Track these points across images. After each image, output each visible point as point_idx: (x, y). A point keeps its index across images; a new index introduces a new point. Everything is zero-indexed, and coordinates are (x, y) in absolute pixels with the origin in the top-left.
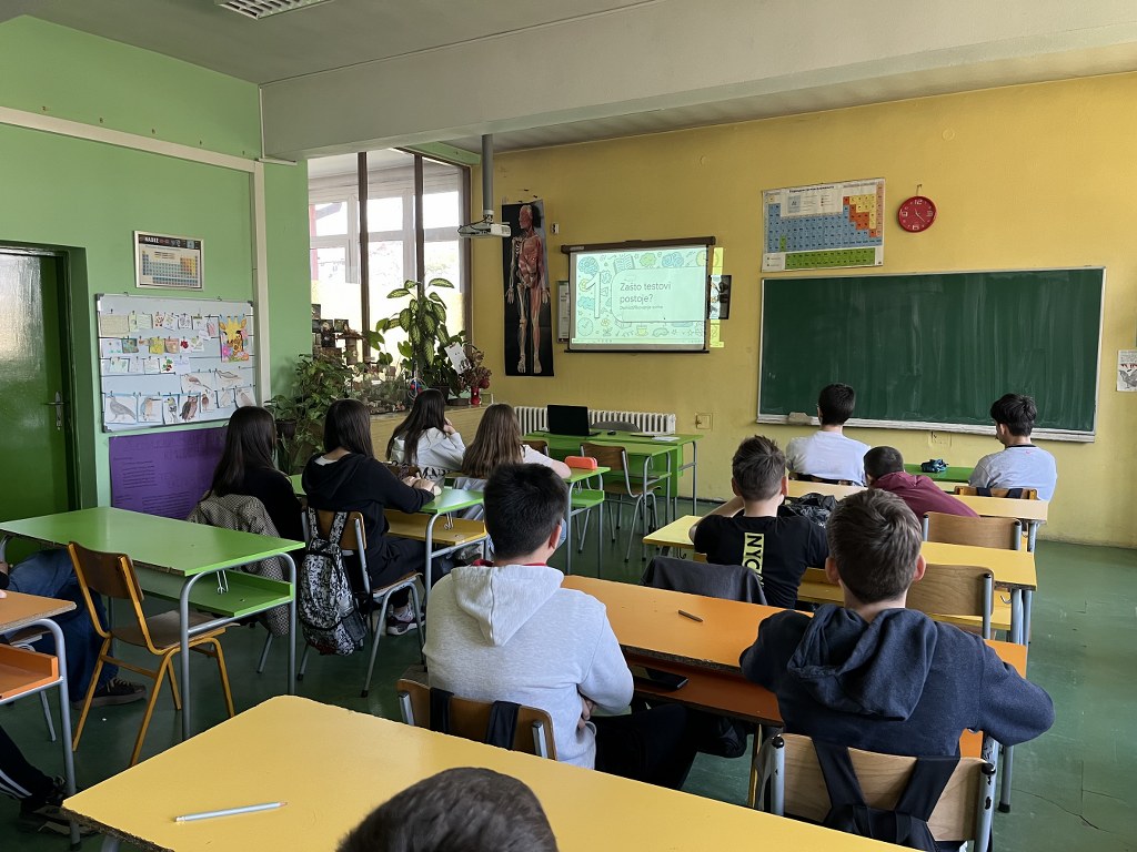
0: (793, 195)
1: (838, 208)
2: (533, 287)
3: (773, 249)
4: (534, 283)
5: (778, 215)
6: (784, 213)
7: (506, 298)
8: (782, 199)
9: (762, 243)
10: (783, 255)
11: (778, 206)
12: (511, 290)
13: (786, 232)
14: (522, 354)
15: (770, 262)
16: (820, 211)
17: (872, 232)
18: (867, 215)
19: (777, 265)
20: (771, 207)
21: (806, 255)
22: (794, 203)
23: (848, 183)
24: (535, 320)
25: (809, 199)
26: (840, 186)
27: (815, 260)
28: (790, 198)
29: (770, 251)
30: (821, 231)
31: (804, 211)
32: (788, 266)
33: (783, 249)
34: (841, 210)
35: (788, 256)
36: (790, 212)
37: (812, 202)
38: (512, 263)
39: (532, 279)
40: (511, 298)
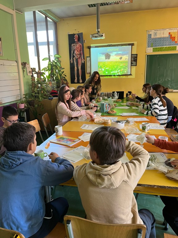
0: (155, 31)
1: (167, 35)
2: (79, 58)
3: (149, 46)
4: (79, 57)
5: (151, 37)
6: (152, 37)
7: (70, 62)
8: (152, 33)
9: (146, 45)
10: (152, 48)
11: (151, 35)
12: (72, 59)
13: (152, 42)
14: (76, 77)
15: (148, 50)
16: (162, 36)
17: (176, 42)
18: (175, 37)
19: (150, 51)
20: (149, 35)
21: (158, 48)
22: (155, 34)
23: (170, 29)
24: (80, 68)
25: (160, 33)
26: (168, 29)
27: (161, 49)
28: (154, 32)
29: (148, 47)
30: (162, 42)
31: (158, 36)
32: (153, 51)
33: (152, 47)
34: (168, 36)
35: (153, 48)
36: (154, 36)
37: (160, 34)
38: (72, 51)
39: (79, 56)
40: (72, 61)
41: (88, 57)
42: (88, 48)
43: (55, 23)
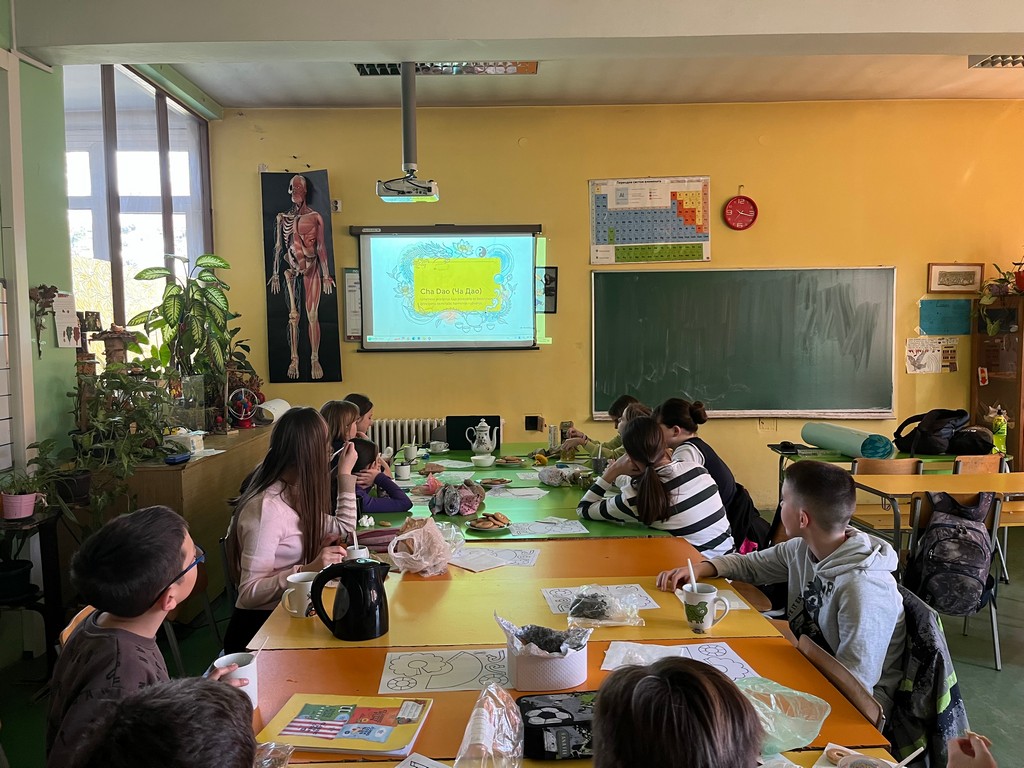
0: (621, 186)
1: (666, 202)
2: (310, 273)
3: (602, 240)
4: (311, 269)
5: (605, 206)
6: (611, 205)
7: (269, 287)
8: (609, 189)
9: (591, 236)
10: (612, 247)
11: (605, 197)
12: (275, 277)
13: (613, 225)
14: (294, 355)
15: (599, 254)
16: (648, 204)
17: (699, 228)
18: (693, 211)
19: (606, 258)
20: (597, 197)
21: (636, 248)
22: (622, 195)
23: (676, 178)
24: (312, 314)
25: (638, 192)
26: (667, 181)
27: (644, 254)
28: (617, 190)
29: (598, 242)
30: (650, 224)
31: (632, 204)
32: (618, 259)
33: (611, 242)
34: (670, 205)
35: (617, 249)
36: (618, 203)
37: (640, 195)
38: (278, 244)
39: (308, 265)
40: (276, 287)
41: (349, 270)
42: (352, 234)
43: (200, 124)
